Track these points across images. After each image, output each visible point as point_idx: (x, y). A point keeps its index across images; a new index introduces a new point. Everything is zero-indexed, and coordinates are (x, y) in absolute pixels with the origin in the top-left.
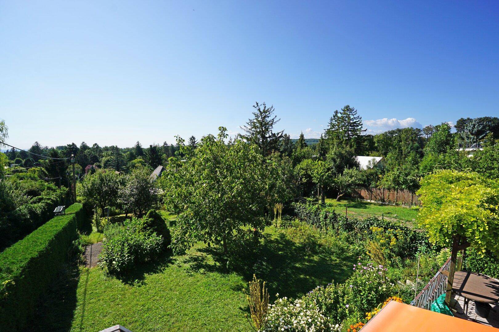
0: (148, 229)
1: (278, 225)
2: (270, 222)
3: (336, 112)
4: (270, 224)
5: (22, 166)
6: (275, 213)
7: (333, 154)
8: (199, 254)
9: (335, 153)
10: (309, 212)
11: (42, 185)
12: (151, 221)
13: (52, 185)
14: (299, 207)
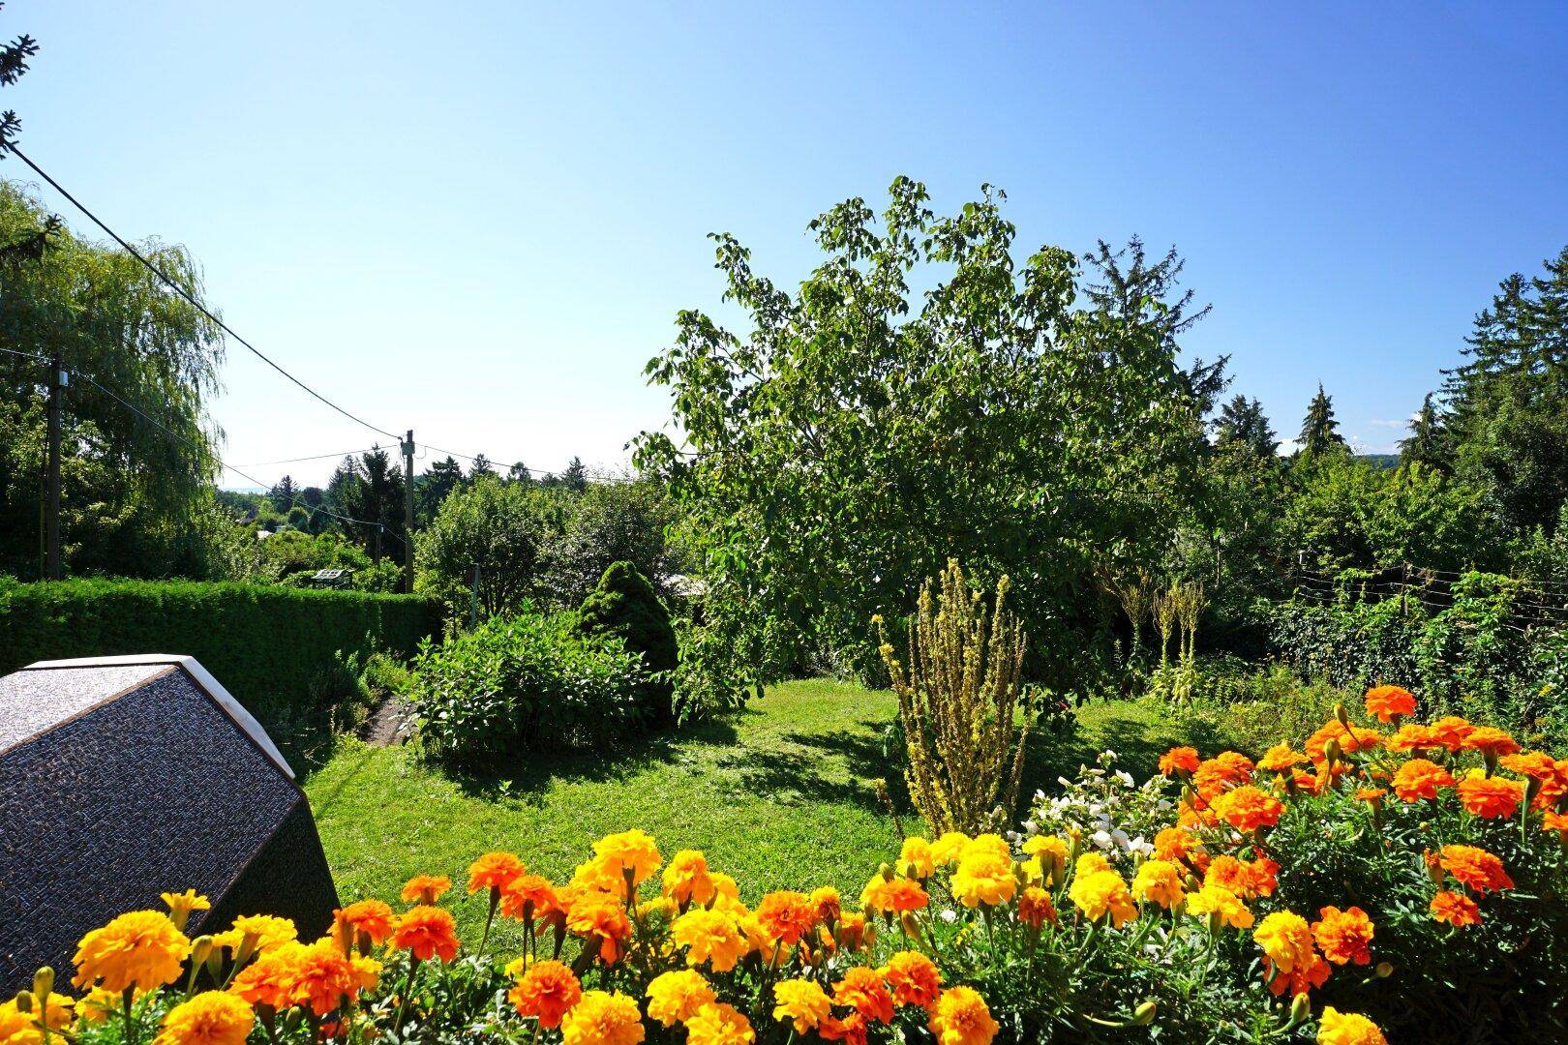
0: (596, 632)
1: (1179, 691)
2: (1140, 681)
3: (1515, 284)
4: (1141, 688)
5: (302, 529)
6: (1166, 633)
7: (1492, 436)
8: (792, 748)
9: (1505, 434)
10: (1350, 638)
11: (327, 549)
12: (612, 601)
13: (357, 552)
14: (1295, 619)
